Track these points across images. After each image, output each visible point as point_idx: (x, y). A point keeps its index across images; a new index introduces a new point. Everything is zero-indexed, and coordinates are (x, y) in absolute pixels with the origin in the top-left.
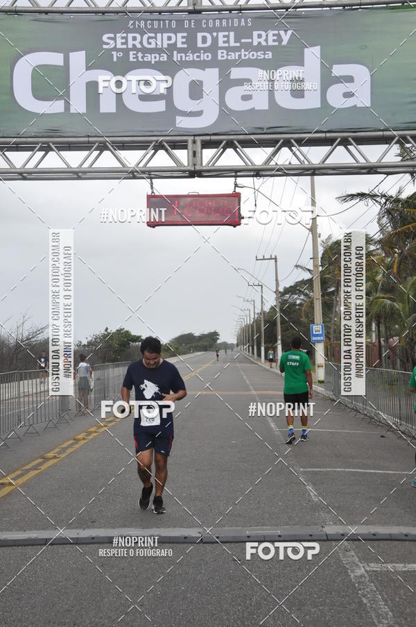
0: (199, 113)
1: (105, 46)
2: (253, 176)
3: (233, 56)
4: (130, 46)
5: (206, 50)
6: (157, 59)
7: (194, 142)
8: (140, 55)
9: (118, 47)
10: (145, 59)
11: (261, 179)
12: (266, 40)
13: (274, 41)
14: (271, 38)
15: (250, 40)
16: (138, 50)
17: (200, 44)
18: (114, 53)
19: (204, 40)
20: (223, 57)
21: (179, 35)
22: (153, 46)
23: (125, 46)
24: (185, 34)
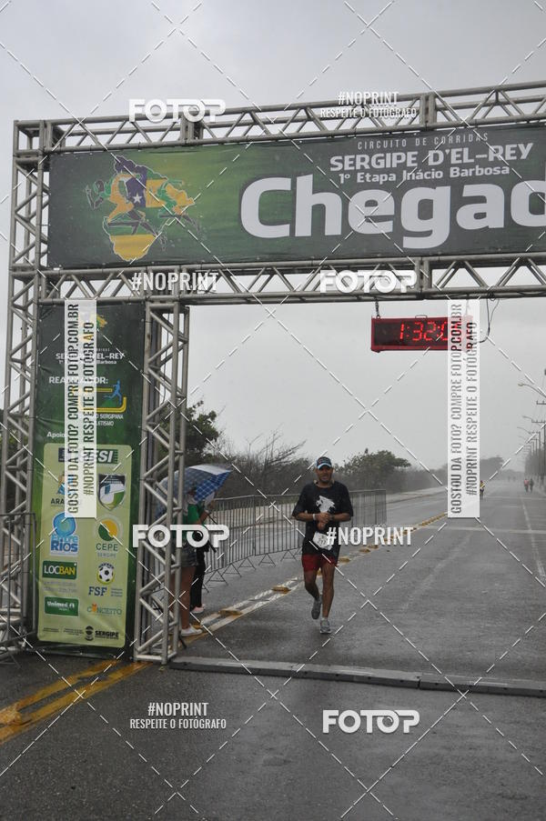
0: (428, 233)
1: (332, 169)
2: (487, 297)
3: (467, 173)
4: (358, 167)
5: (437, 168)
6: (386, 179)
7: (422, 263)
8: (368, 176)
9: (345, 169)
10: (373, 180)
11: (496, 301)
12: (504, 155)
13: (512, 155)
14: (508, 152)
15: (485, 156)
16: (366, 171)
17: (431, 162)
18: (342, 175)
19: (436, 157)
20: (455, 174)
21: (410, 154)
22: (382, 166)
23: (353, 168)
24: (416, 153)
